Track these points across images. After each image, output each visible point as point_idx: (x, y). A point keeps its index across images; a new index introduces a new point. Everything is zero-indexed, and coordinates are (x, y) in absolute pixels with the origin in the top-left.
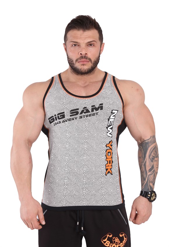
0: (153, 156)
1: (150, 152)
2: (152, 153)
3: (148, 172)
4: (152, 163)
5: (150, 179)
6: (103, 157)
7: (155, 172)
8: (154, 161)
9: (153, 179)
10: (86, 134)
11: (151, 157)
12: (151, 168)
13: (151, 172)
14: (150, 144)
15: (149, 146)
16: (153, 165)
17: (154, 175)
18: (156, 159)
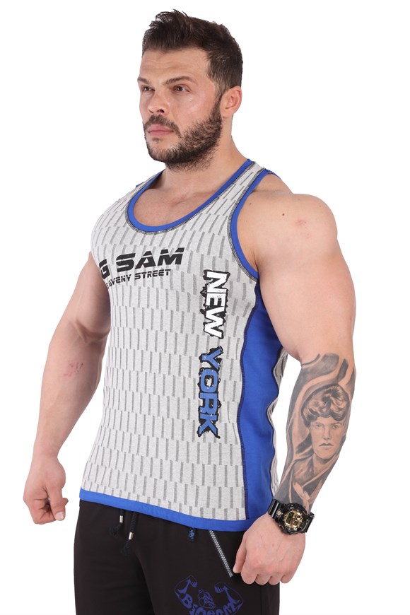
0: (311, 410)
1: (304, 397)
2: (311, 403)
3: (295, 451)
4: (308, 429)
5: (296, 473)
7: (314, 455)
8: (313, 423)
9: (306, 474)
11: (306, 412)
12: (302, 443)
13: (301, 454)
14: (309, 376)
15: (306, 382)
16: (310, 435)
17: (311, 465)
18: (320, 420)
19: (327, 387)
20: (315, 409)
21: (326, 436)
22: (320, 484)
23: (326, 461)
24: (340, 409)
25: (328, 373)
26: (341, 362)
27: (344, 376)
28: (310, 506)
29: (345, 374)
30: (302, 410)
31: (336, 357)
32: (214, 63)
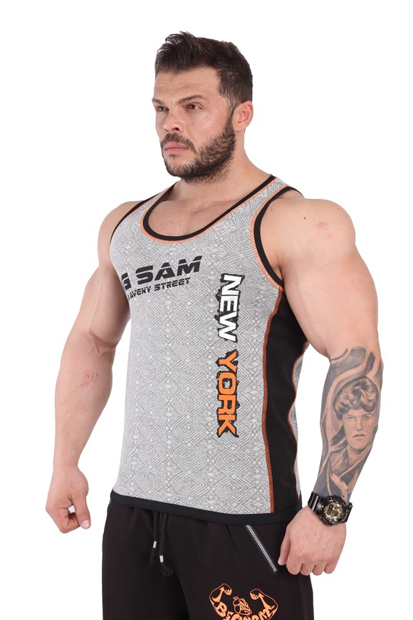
0: (342, 404)
1: (335, 391)
2: (342, 397)
3: (330, 444)
4: (340, 422)
5: (333, 464)
6: (210, 391)
7: (348, 446)
8: (345, 416)
9: (341, 465)
10: (168, 330)
11: (338, 405)
12: (336, 436)
13: (336, 446)
14: (338, 371)
15: (335, 376)
16: (343, 427)
17: (346, 455)
18: (352, 412)
19: (356, 380)
20: (347, 402)
21: (359, 427)
22: (356, 474)
23: (360, 451)
24: (370, 401)
25: (356, 366)
26: (368, 354)
27: (371, 368)
28: (349, 496)
29: (372, 366)
30: (334, 403)
31: (363, 350)
32: (224, 80)
